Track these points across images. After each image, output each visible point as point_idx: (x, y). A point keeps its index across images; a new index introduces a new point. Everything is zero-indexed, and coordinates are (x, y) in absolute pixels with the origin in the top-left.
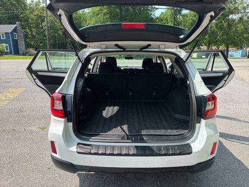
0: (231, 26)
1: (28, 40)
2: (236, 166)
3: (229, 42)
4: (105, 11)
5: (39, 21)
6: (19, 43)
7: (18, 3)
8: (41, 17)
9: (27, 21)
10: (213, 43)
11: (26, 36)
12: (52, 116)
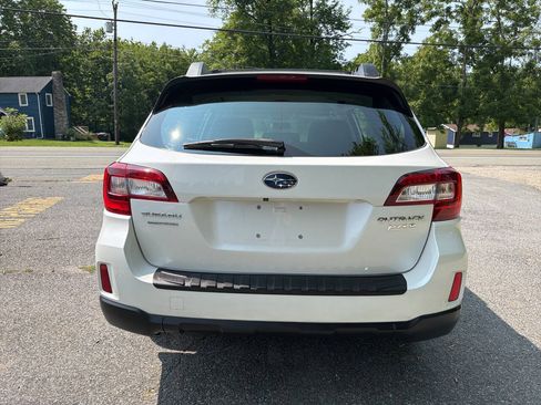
0: (509, 80)
1: (75, 110)
2: (514, 349)
3: (504, 113)
4: (238, 48)
5: (100, 70)
6: (56, 115)
7: (58, 34)
8: (105, 62)
9: (75, 70)
10: (470, 116)
11: (71, 101)
12: (106, 213)
